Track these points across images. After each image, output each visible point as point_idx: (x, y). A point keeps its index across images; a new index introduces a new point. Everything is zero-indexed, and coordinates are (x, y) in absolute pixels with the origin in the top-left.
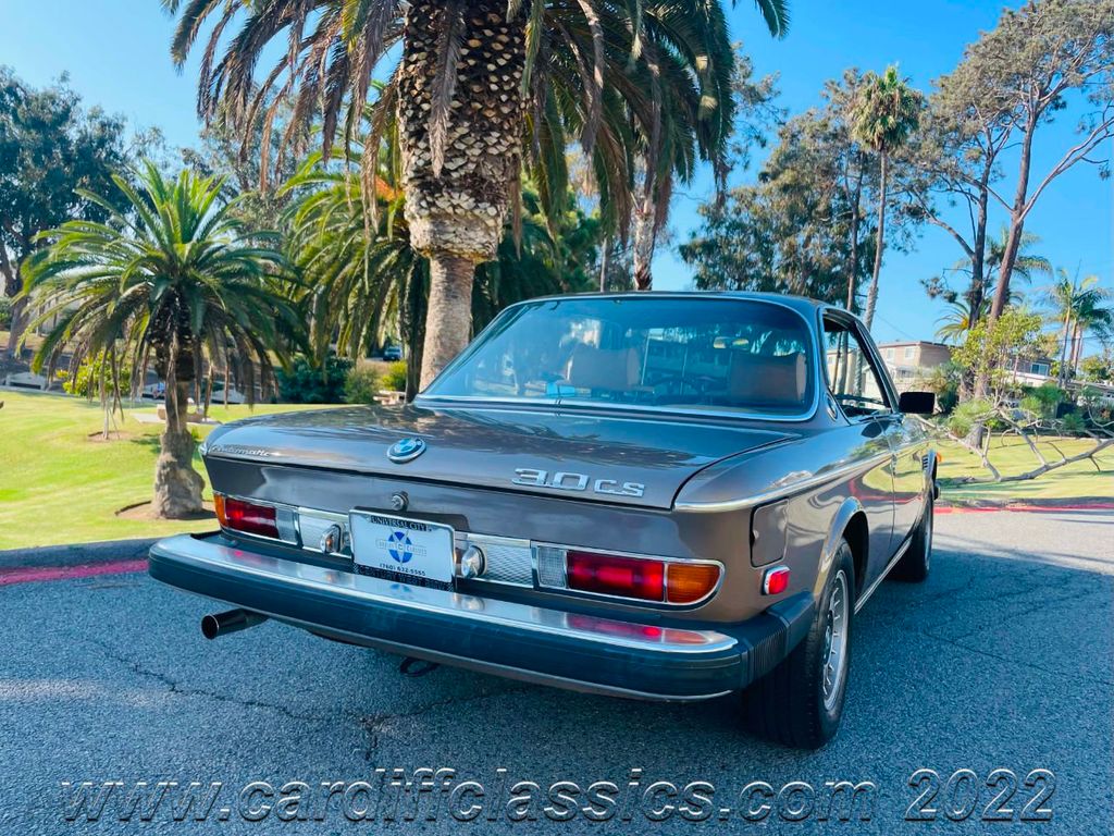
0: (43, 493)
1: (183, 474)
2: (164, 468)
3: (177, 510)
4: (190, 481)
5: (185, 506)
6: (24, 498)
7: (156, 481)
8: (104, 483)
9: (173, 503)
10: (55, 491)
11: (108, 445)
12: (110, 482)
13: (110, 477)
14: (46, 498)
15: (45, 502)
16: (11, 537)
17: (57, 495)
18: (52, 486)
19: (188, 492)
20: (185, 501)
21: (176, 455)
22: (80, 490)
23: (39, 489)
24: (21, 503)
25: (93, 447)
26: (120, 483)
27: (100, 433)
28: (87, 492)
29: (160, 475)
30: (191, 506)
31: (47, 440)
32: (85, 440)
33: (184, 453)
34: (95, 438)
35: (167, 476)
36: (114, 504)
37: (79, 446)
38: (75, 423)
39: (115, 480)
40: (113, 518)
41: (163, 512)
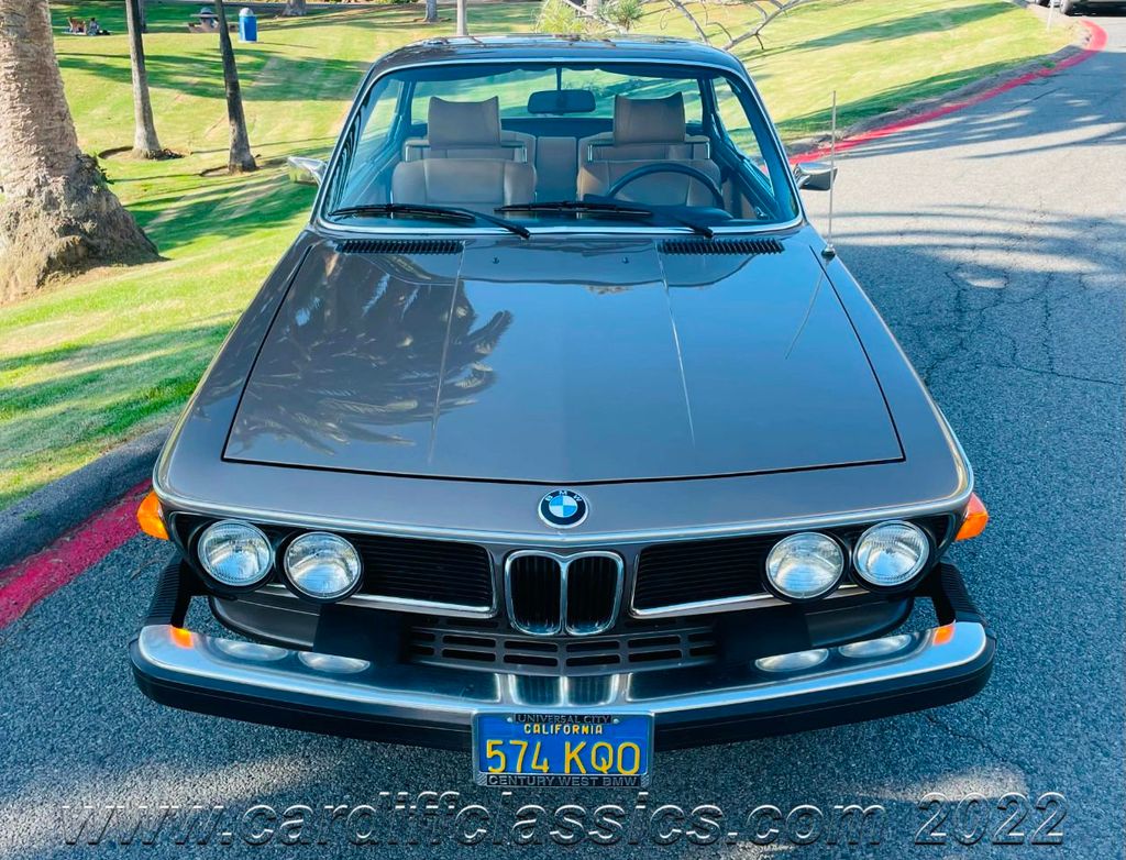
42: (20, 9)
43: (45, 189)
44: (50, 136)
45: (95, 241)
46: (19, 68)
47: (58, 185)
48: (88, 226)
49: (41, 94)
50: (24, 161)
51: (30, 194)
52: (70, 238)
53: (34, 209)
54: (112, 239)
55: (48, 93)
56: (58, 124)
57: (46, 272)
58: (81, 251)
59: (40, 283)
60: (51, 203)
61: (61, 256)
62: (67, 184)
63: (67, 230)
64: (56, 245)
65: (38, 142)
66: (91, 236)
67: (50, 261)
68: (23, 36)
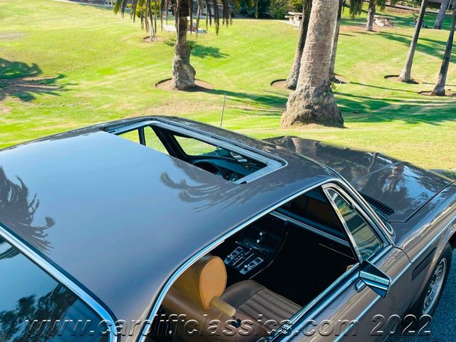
0: (124, 71)
1: (185, 67)
2: (176, 63)
3: (183, 86)
4: (188, 71)
5: (187, 84)
6: (116, 73)
7: (173, 69)
8: (150, 67)
9: (181, 82)
10: (129, 70)
11: (152, 44)
12: (153, 66)
13: (153, 63)
14: (125, 73)
15: (125, 76)
16: (110, 96)
17: (129, 72)
18: (128, 67)
19: (188, 76)
20: (186, 81)
21: (182, 57)
22: (140, 69)
23: (123, 68)
24: (114, 76)
25: (145, 45)
26: (159, 67)
27: (148, 37)
28: (143, 71)
29: (175, 67)
30: (189, 84)
31: (125, 40)
32: (142, 41)
33: (186, 56)
34: (146, 40)
35: (178, 68)
36: (155, 79)
37: (139, 45)
38: (137, 31)
39: (156, 65)
40: (154, 88)
41: (177, 86)
42: (322, 23)
43: (307, 90)
44: (317, 71)
45: (316, 114)
46: (315, 45)
47: (312, 90)
48: (316, 107)
49: (319, 55)
50: (305, 79)
51: (302, 91)
52: (308, 110)
53: (301, 97)
54: (323, 114)
55: (322, 55)
56: (321, 68)
57: (295, 120)
58: (310, 115)
59: (292, 124)
60: (307, 96)
61: (302, 116)
62: (315, 90)
63: (308, 107)
64: (302, 111)
65: (312, 73)
66: (316, 111)
67: (298, 117)
68: (320, 33)
